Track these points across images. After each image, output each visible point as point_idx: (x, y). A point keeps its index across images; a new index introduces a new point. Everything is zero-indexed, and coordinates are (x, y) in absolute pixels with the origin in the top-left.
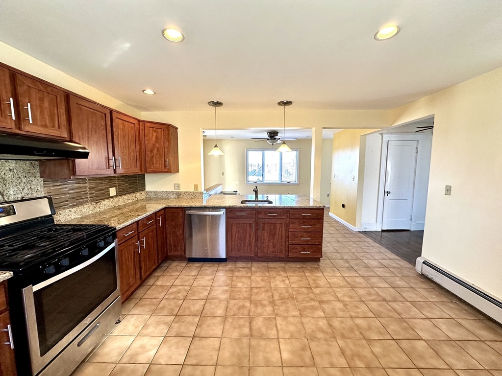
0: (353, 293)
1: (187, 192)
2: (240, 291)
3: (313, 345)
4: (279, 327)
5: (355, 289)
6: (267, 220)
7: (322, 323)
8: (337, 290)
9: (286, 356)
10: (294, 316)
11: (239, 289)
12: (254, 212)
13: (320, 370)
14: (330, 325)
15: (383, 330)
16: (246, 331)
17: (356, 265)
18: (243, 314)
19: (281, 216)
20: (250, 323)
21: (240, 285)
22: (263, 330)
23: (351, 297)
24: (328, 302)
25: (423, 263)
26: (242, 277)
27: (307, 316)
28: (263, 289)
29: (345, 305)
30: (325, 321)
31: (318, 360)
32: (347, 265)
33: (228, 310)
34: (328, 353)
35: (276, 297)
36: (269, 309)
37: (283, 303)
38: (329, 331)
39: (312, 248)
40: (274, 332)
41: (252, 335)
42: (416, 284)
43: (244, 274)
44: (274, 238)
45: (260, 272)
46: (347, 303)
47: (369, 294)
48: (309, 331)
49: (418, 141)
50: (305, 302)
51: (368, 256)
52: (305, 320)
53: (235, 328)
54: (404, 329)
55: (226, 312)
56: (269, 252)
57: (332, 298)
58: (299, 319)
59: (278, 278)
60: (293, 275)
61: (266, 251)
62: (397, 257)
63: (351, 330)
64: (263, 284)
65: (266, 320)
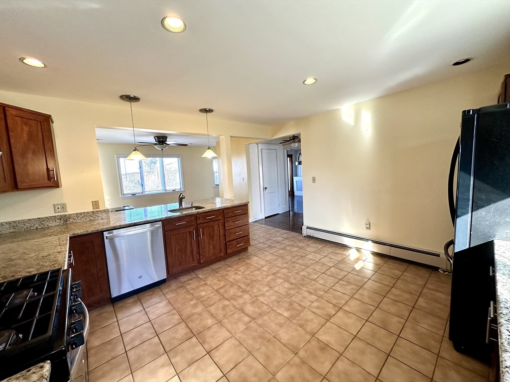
0: (285, 261)
1: (81, 214)
2: (209, 298)
3: (294, 299)
4: (265, 302)
5: (285, 257)
6: (206, 224)
7: (287, 285)
8: (275, 262)
9: (286, 314)
10: (267, 291)
11: (206, 297)
12: (193, 218)
13: (309, 308)
14: (291, 283)
15: (315, 272)
16: (247, 319)
17: (272, 243)
18: (231, 311)
19: (217, 217)
20: (243, 312)
21: (203, 293)
22: (257, 310)
23: (286, 263)
24: (278, 272)
25: (307, 228)
26: (198, 287)
27: (275, 286)
28: (227, 287)
29: (288, 269)
30: (287, 283)
31: (303, 304)
32: (266, 246)
33: (215, 315)
34: (304, 298)
35: (243, 286)
36: (246, 296)
37: (252, 287)
38: (294, 286)
39: (243, 240)
40: (265, 307)
41: (254, 319)
42: (307, 242)
43: (197, 284)
44: (213, 241)
45: (209, 276)
46: (288, 267)
47: (294, 257)
48: (284, 293)
49: (276, 150)
50: (265, 279)
51: (273, 236)
52: (276, 289)
53: (236, 323)
54: (322, 266)
55: (215, 318)
56: (210, 255)
57: (278, 269)
58: (271, 291)
59: (229, 273)
60: (239, 266)
61: (207, 255)
62: (287, 231)
63: (303, 280)
64: (222, 284)
65: (252, 304)
